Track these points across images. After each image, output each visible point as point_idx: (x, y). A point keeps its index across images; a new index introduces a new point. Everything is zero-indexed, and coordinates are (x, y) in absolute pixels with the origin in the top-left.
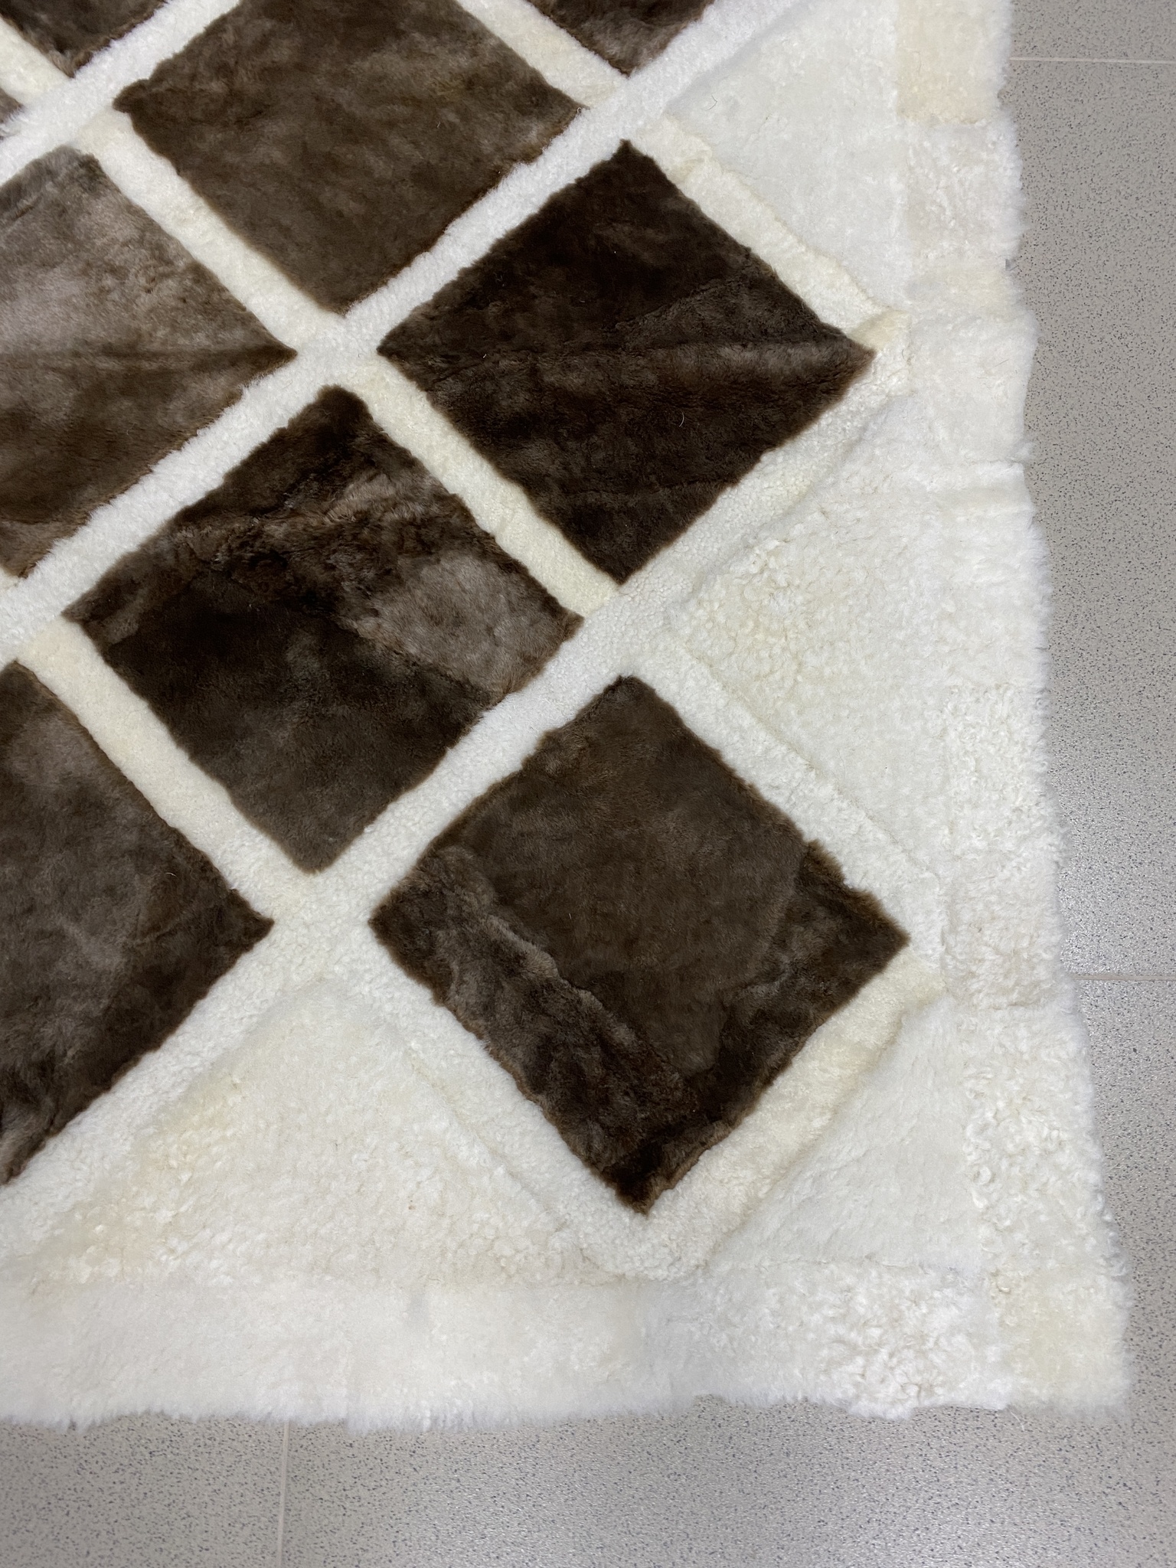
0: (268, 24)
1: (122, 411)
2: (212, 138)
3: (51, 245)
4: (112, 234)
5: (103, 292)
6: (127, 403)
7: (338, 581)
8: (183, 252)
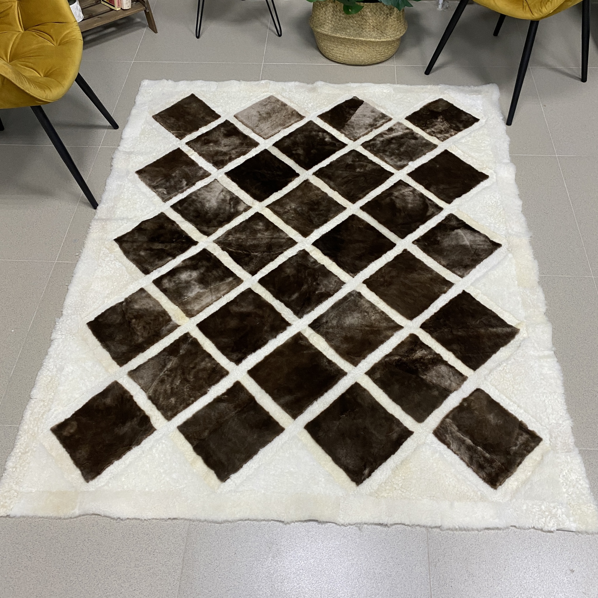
0: (390, 269)
1: (372, 337)
2: (382, 289)
3: (354, 308)
4: (365, 306)
5: (365, 316)
6: (372, 336)
7: (418, 369)
8: (379, 309)
